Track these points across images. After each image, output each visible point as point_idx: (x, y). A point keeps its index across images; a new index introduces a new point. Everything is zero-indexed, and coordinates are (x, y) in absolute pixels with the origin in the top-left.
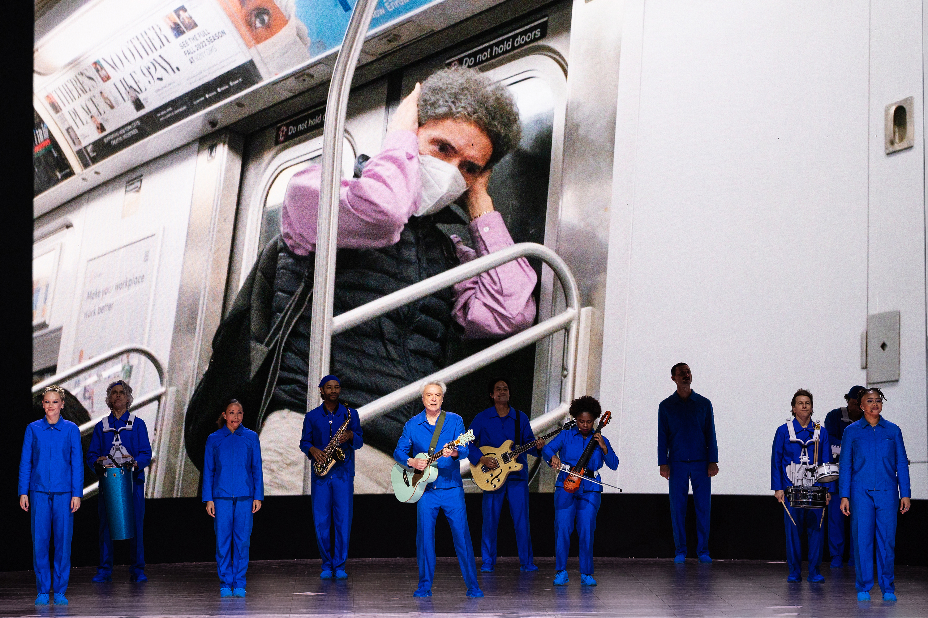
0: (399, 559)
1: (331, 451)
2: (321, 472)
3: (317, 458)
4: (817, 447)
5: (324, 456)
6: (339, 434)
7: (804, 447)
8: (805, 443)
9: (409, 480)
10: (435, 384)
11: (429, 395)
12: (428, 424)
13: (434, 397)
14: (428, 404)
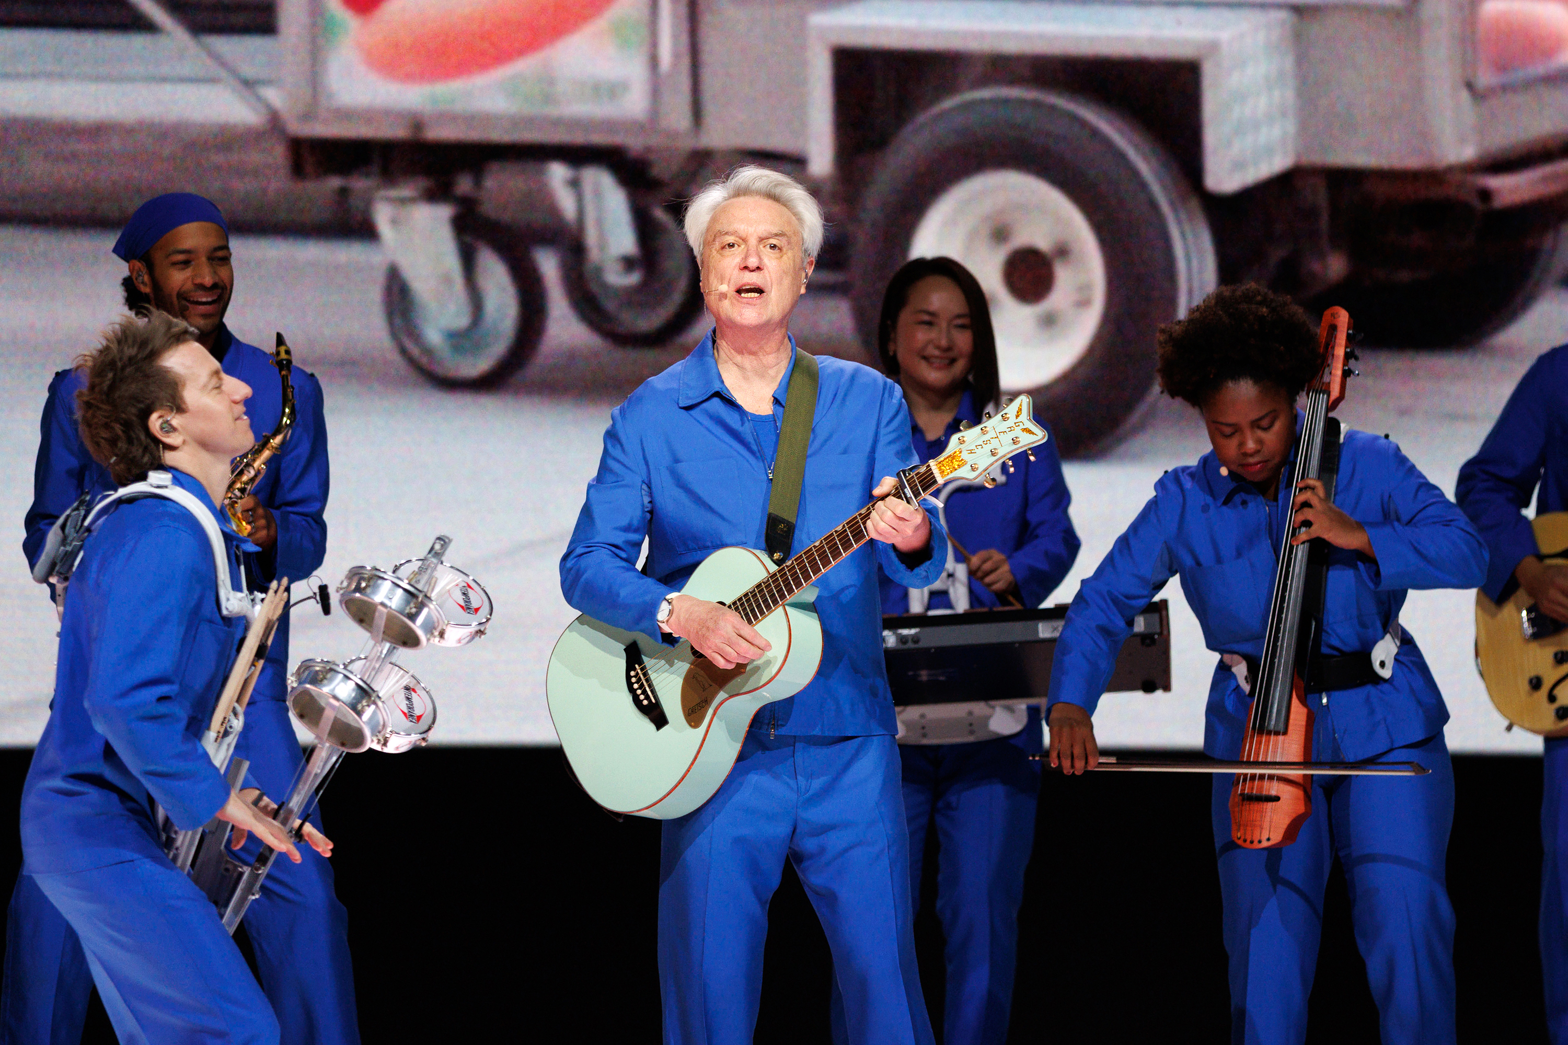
9: (659, 694)
10: (759, 193)
11: (731, 239)
12: (730, 403)
13: (752, 251)
14: (724, 288)
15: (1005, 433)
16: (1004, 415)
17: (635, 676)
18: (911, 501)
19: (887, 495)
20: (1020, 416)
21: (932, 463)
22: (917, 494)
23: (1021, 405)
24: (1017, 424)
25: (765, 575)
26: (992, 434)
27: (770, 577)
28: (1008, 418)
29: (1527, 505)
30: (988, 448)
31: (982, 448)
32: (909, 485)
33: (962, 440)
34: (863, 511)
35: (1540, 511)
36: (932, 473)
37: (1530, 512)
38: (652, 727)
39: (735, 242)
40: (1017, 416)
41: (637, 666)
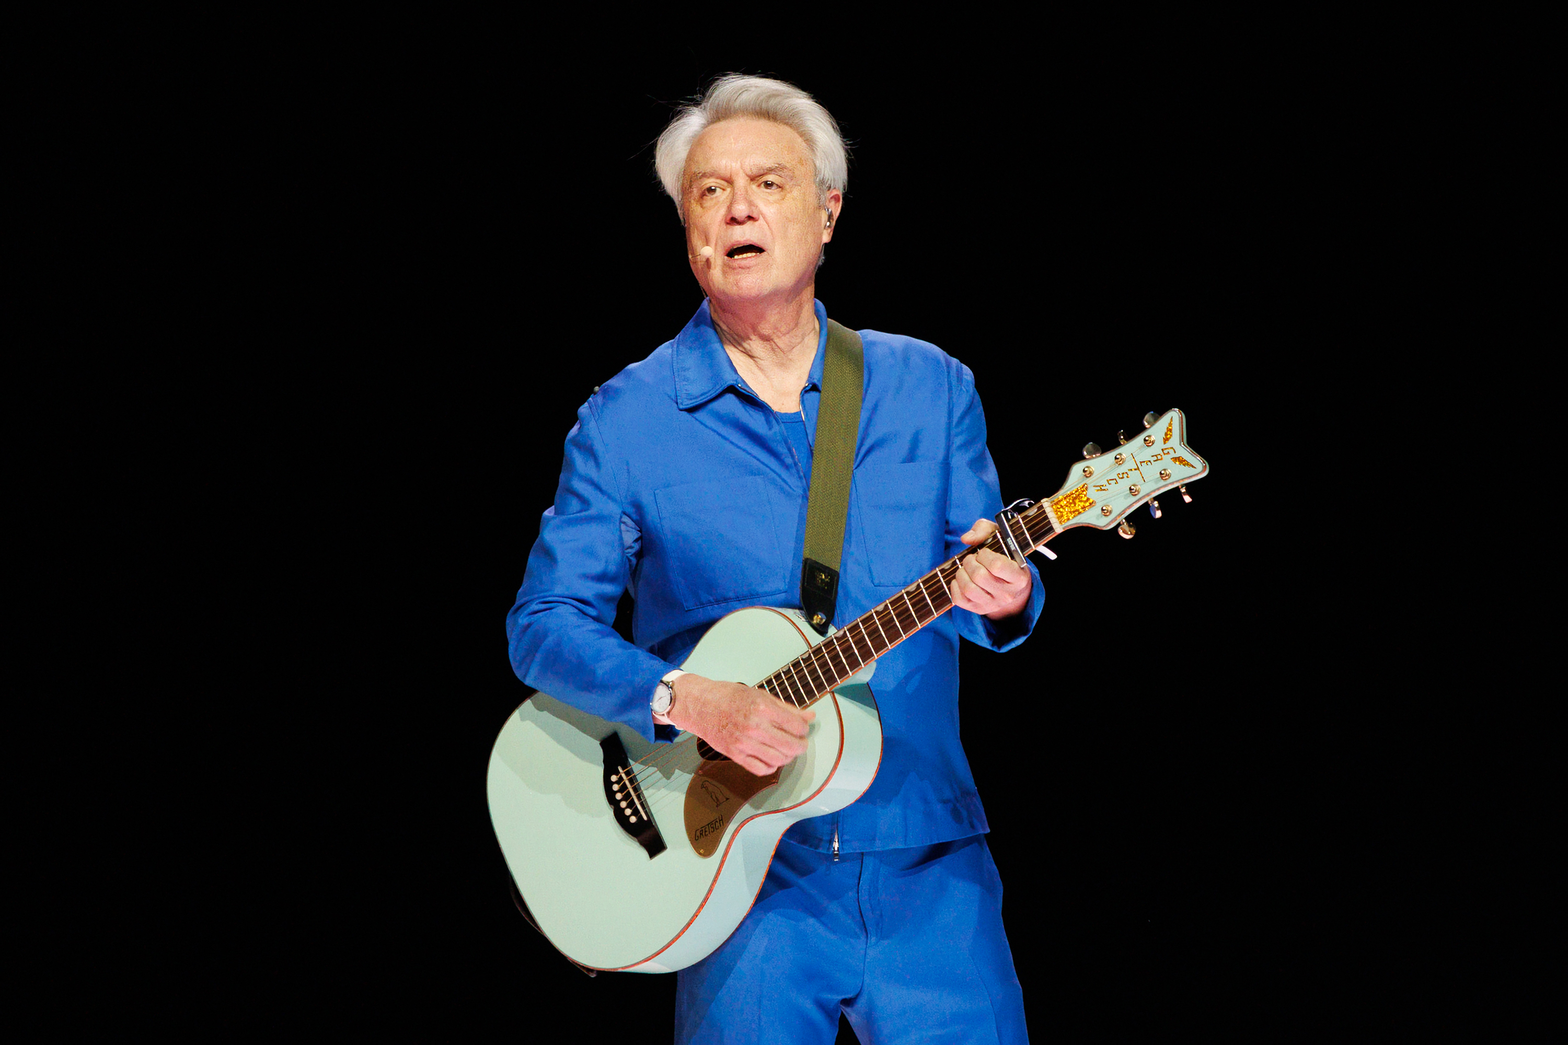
9: (654, 811)
11: (710, 182)
13: (739, 196)
14: (708, 251)
15: (1149, 463)
16: (1147, 438)
17: (617, 782)
18: (1015, 556)
19: (981, 545)
20: (1170, 440)
21: (1046, 503)
22: (1024, 545)
23: (1170, 424)
24: (1166, 451)
25: (805, 648)
26: (1129, 464)
27: (813, 652)
28: (1153, 442)
30: (1125, 484)
31: (1117, 482)
32: (1013, 532)
33: (1088, 472)
34: (946, 565)
36: (1046, 517)
38: (644, 853)
39: (717, 185)
40: (1166, 440)
41: (620, 769)
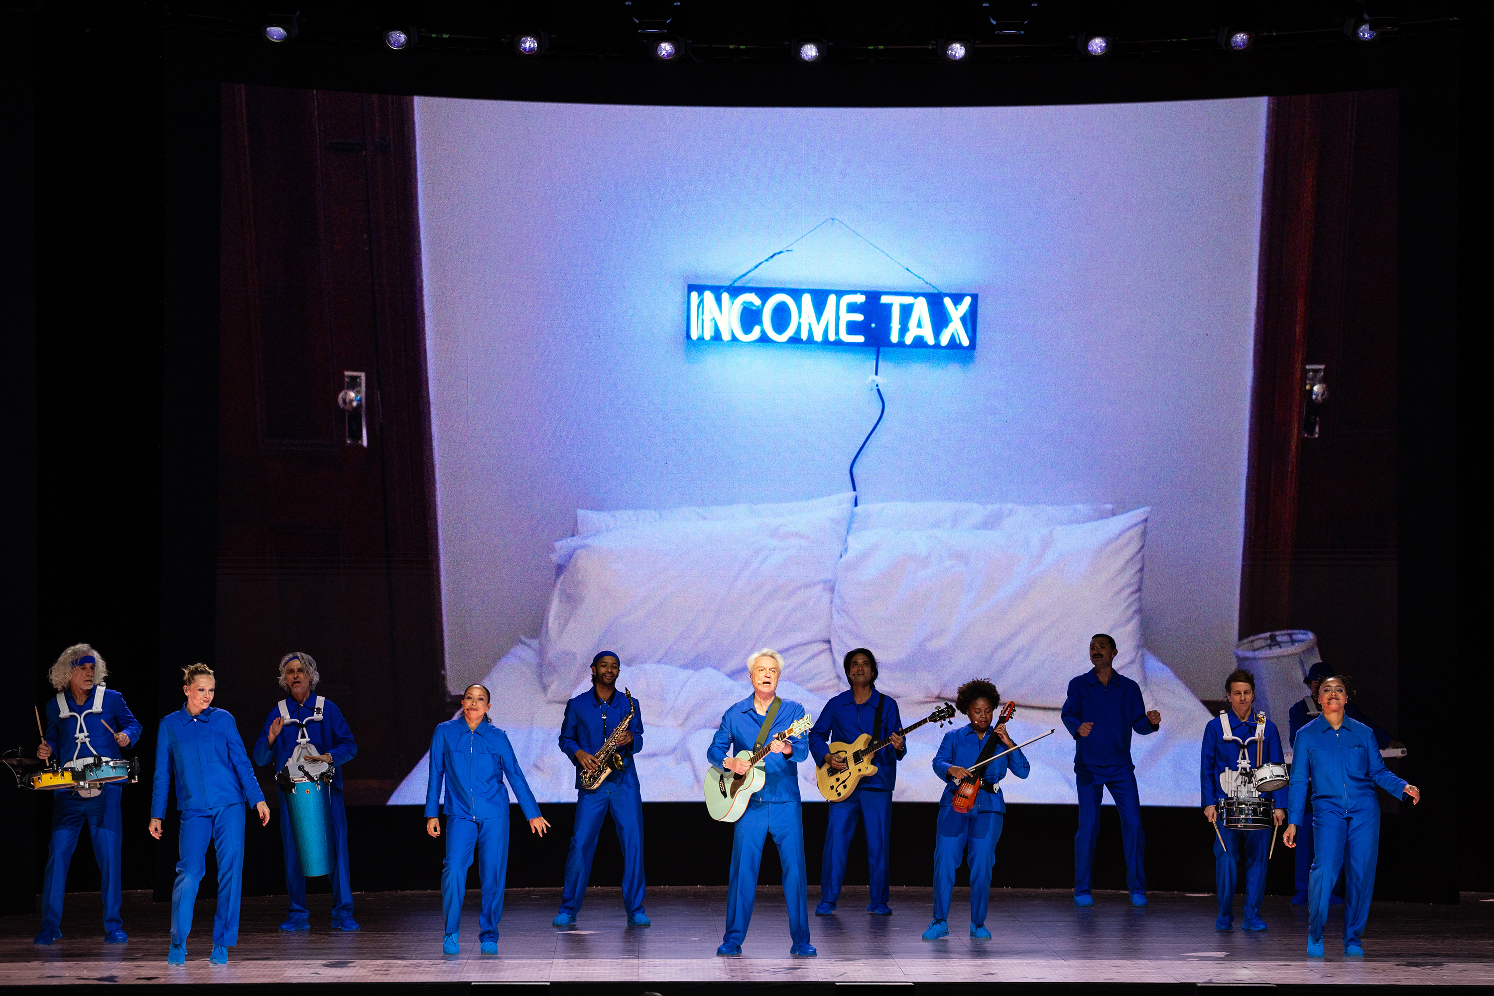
0: (699, 888)
1: (606, 756)
2: (591, 785)
3: (586, 765)
4: (1260, 748)
5: (594, 762)
6: (617, 734)
7: (1244, 747)
8: (1244, 741)
9: (726, 789)
10: (768, 656)
11: (762, 669)
12: (755, 712)
13: (768, 672)
14: (760, 682)
29: (828, 741)
35: (832, 742)
37: (829, 743)
38: (723, 796)
41: (721, 779)
